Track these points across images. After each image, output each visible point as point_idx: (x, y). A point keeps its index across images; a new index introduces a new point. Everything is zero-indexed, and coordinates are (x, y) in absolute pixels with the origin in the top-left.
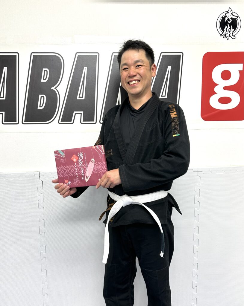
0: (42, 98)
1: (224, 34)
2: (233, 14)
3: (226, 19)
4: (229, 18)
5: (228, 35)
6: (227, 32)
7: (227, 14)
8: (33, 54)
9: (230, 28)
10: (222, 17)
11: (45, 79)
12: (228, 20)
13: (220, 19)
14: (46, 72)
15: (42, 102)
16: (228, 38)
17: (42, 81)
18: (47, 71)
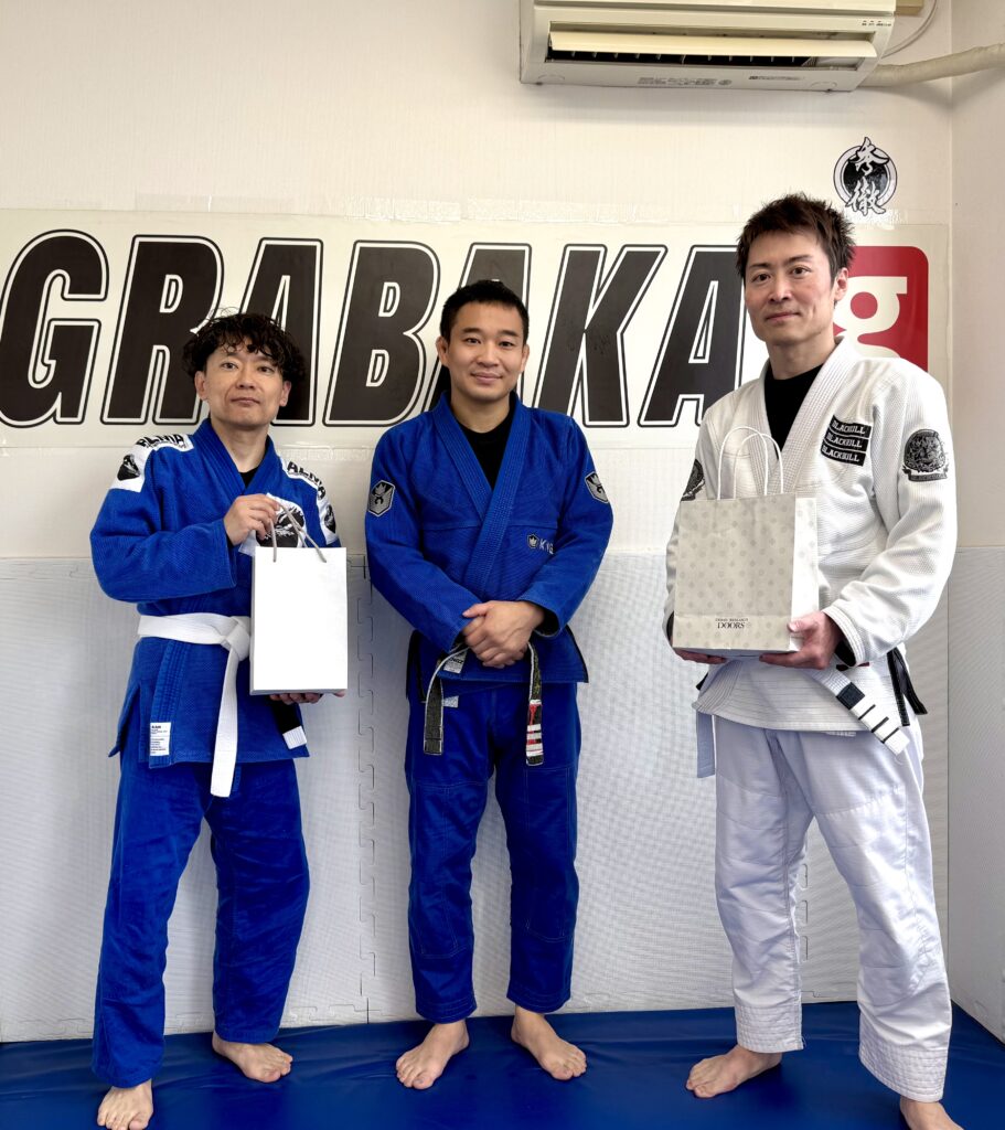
0: (380, 359)
1: (854, 200)
2: (876, 152)
3: (858, 165)
4: (865, 164)
5: (863, 204)
6: (863, 197)
7: (859, 154)
8: (359, 245)
9: (870, 187)
10: (849, 160)
11: (388, 308)
12: (864, 166)
13: (843, 164)
14: (391, 291)
15: (379, 366)
16: (865, 210)
18: (394, 288)
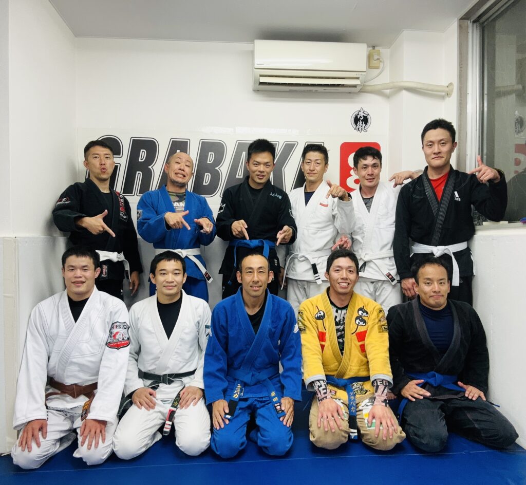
0: (208, 176)
1: (357, 128)
2: (365, 112)
3: (359, 116)
5: (360, 129)
6: (360, 126)
7: (359, 113)
8: (201, 141)
9: (362, 124)
10: (356, 115)
11: (210, 160)
12: (361, 117)
13: (354, 116)
15: (207, 179)
16: (361, 131)
17: (208, 162)
18: (212, 154)
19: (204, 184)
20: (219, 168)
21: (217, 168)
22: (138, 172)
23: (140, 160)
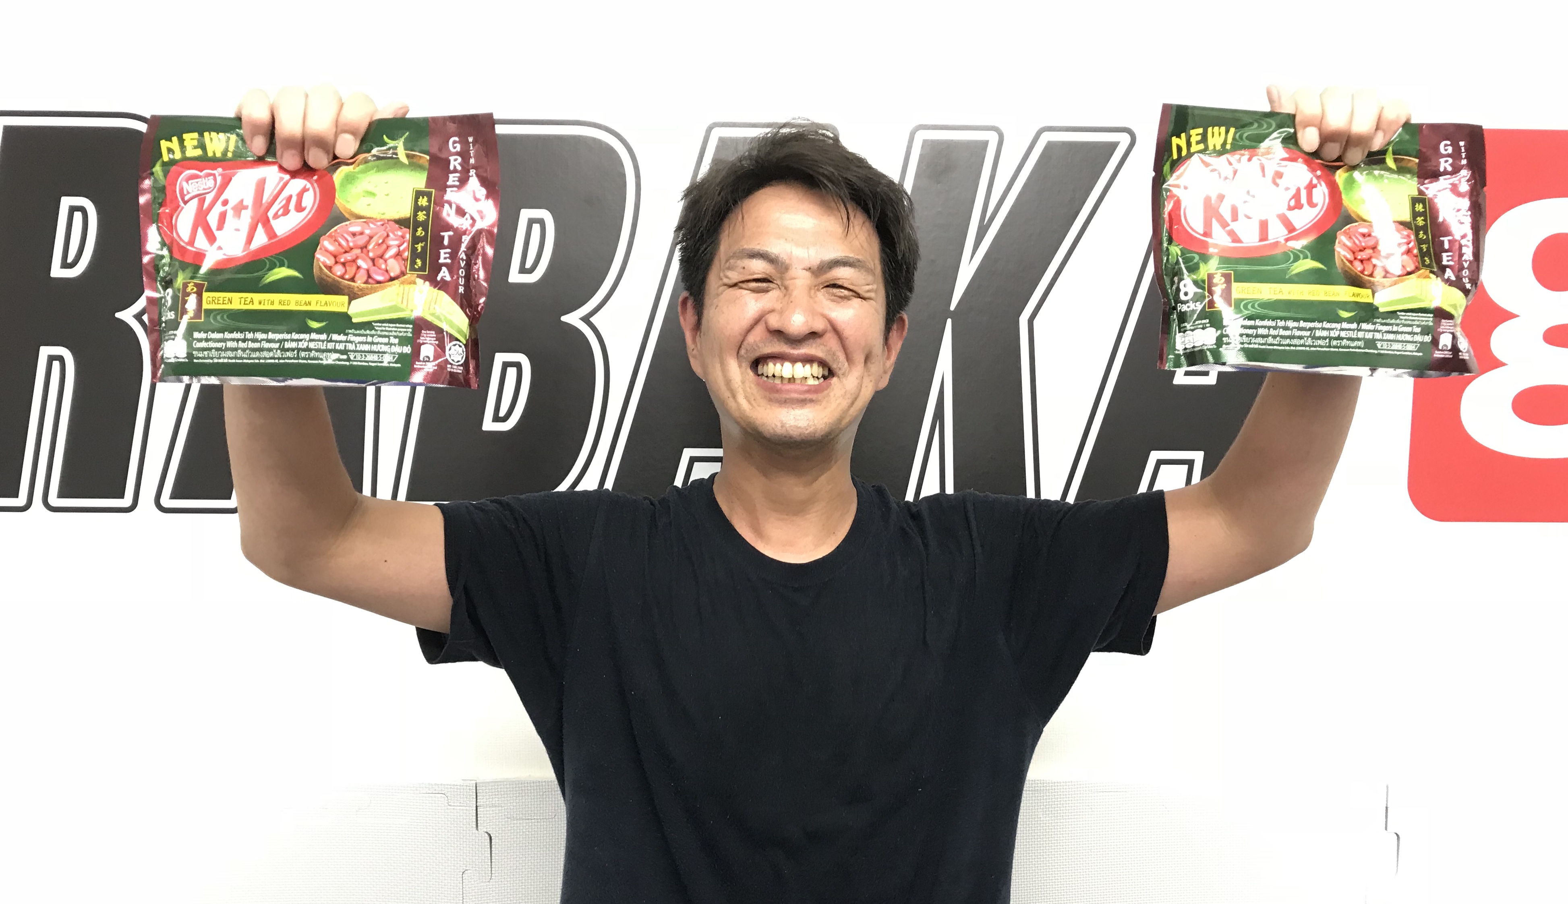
0: (512, 372)
11: (528, 265)
14: (536, 228)
15: (508, 391)
17: (519, 277)
18: (541, 222)
19: (489, 425)
20: (586, 319)
21: (573, 318)
22: (45, 352)
23: (57, 271)
